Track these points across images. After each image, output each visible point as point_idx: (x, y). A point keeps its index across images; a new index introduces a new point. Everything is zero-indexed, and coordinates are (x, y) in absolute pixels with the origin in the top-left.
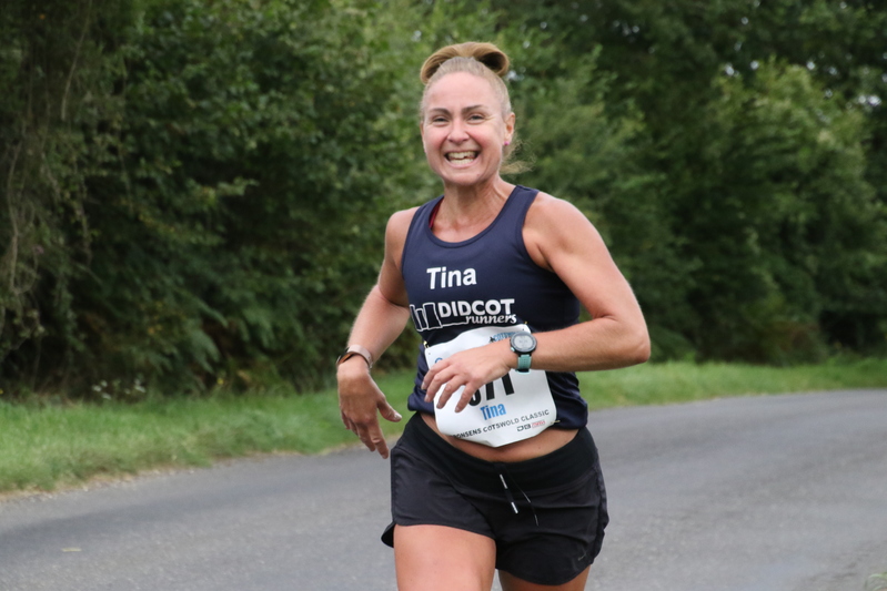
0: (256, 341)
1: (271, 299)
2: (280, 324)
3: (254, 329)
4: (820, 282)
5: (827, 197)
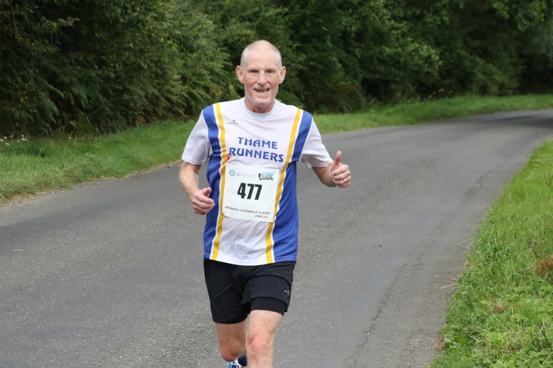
0: (78, 104)
1: (86, 82)
2: (91, 95)
3: (77, 98)
4: (362, 62)
5: (366, 17)
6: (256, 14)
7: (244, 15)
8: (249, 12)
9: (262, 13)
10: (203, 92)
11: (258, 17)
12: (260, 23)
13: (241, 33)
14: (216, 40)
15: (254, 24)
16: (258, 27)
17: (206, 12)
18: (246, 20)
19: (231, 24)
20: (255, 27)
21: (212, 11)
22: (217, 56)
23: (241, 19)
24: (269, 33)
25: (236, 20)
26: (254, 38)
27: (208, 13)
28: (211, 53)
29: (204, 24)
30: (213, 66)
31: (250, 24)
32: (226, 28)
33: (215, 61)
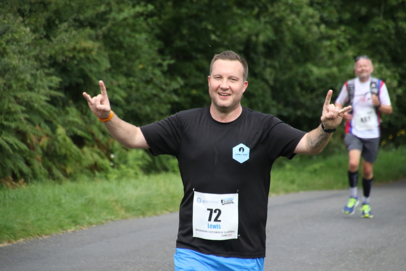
6: (102, 17)
7: (82, 17)
8: (89, 13)
9: (113, 14)
10: (13, 140)
11: (106, 20)
12: (109, 30)
13: (78, 46)
14: (37, 58)
15: (100, 32)
16: (105, 37)
17: (21, 13)
18: (86, 26)
19: (60, 33)
20: (101, 37)
21: (31, 11)
22: (39, 82)
23: (77, 24)
24: (125, 45)
25: (69, 27)
26: (98, 53)
27: (23, 16)
28: (28, 78)
29: (16, 32)
30: (31, 98)
31: (92, 32)
32: (52, 38)
33: (36, 90)
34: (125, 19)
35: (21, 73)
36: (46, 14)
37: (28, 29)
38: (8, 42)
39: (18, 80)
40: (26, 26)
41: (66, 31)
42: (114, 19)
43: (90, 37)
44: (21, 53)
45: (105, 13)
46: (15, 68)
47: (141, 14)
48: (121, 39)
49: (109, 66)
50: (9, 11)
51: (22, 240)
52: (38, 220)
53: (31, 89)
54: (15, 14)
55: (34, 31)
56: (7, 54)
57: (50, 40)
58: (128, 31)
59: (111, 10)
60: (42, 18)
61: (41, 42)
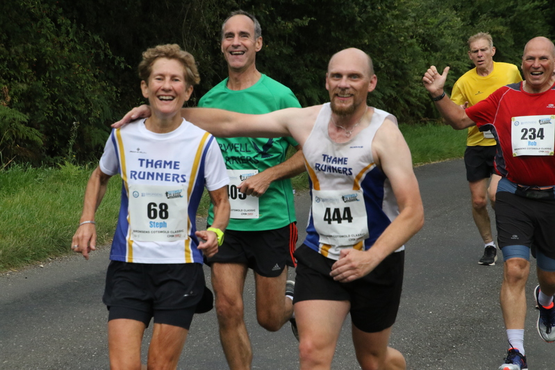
6: (511, 10)
8: (502, 7)
9: (518, 7)
11: (514, 12)
12: (515, 19)
15: (509, 20)
16: (512, 23)
17: (455, 8)
18: (499, 16)
19: (481, 21)
20: (509, 23)
21: (462, 7)
22: (464, 55)
23: (493, 15)
24: (526, 29)
25: (487, 17)
26: (506, 35)
27: (456, 10)
28: (457, 51)
29: (450, 21)
30: (458, 65)
31: (503, 20)
32: (475, 25)
33: (462, 60)
34: (527, 11)
35: (453, 48)
36: (472, 9)
37: (459, 19)
38: (445, 28)
39: (450, 53)
40: (458, 17)
41: (485, 20)
42: (519, 11)
43: (501, 24)
44: (453, 35)
45: (513, 7)
46: (449, 45)
47: (539, 7)
48: (523, 24)
49: (513, 43)
50: (447, 7)
51: (448, 159)
52: (459, 147)
53: (458, 59)
54: (451, 9)
55: (463, 20)
56: (444, 35)
57: (474, 26)
58: (528, 19)
59: (517, 5)
60: (469, 12)
61: (467, 27)
